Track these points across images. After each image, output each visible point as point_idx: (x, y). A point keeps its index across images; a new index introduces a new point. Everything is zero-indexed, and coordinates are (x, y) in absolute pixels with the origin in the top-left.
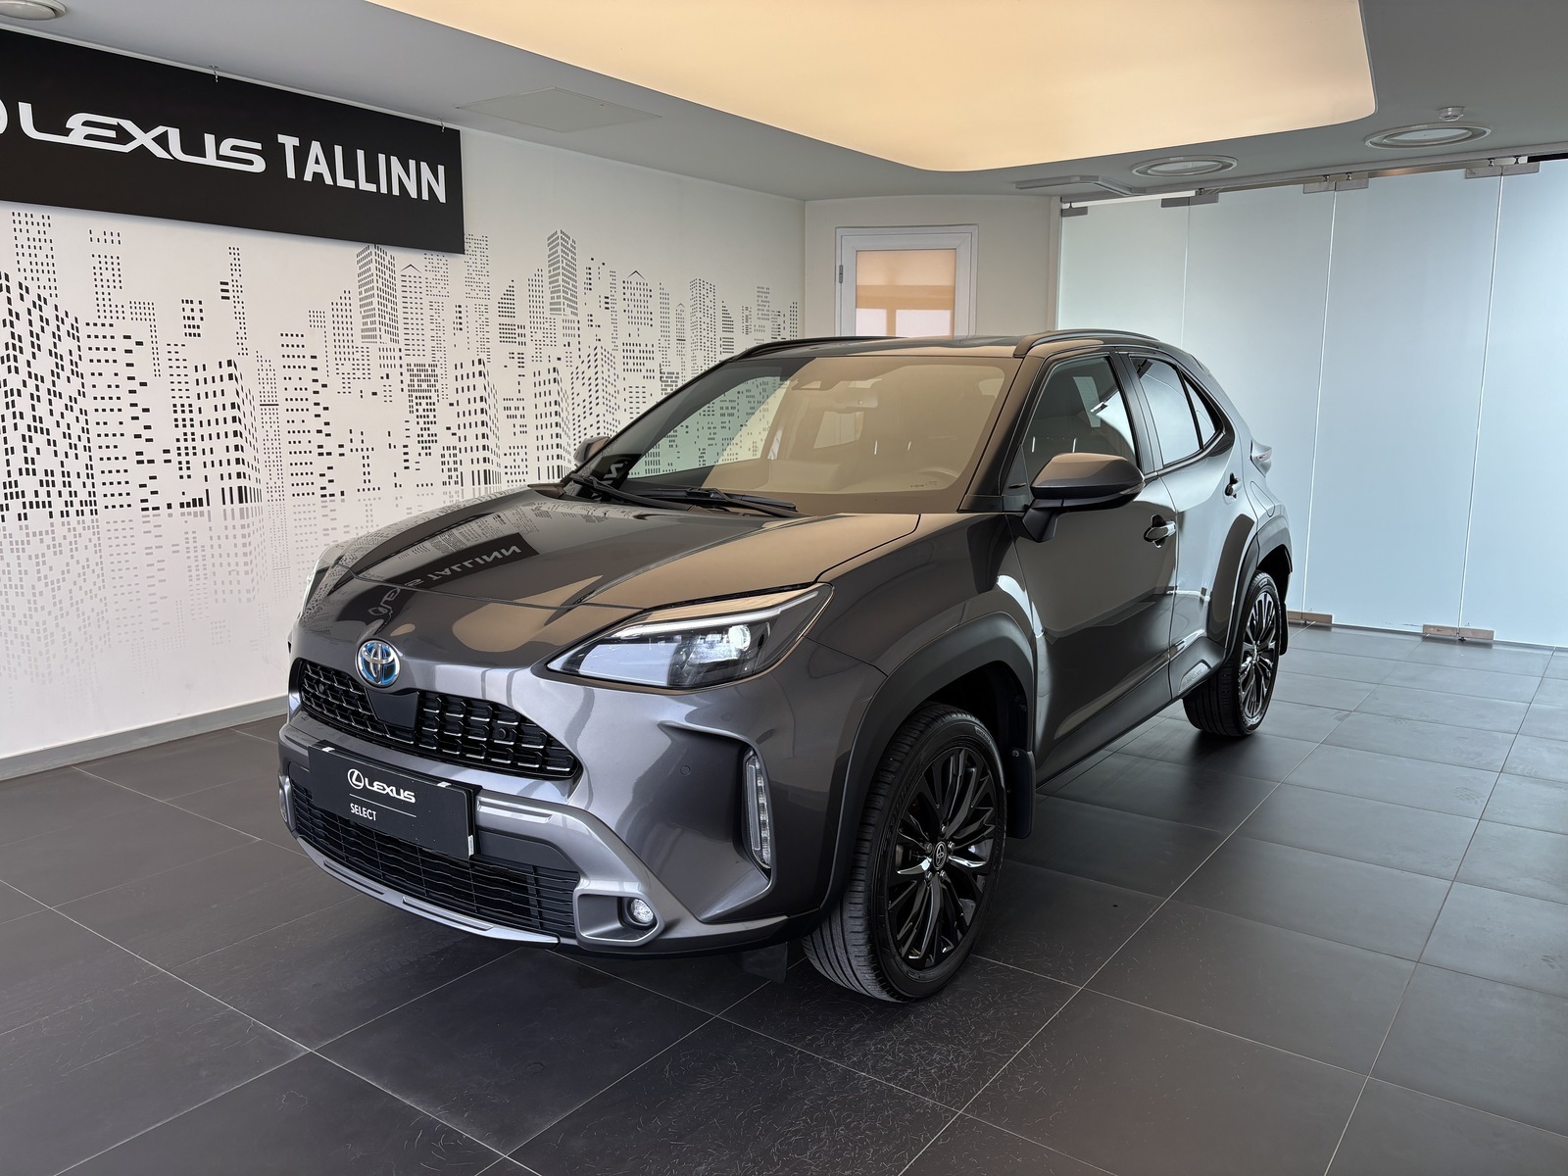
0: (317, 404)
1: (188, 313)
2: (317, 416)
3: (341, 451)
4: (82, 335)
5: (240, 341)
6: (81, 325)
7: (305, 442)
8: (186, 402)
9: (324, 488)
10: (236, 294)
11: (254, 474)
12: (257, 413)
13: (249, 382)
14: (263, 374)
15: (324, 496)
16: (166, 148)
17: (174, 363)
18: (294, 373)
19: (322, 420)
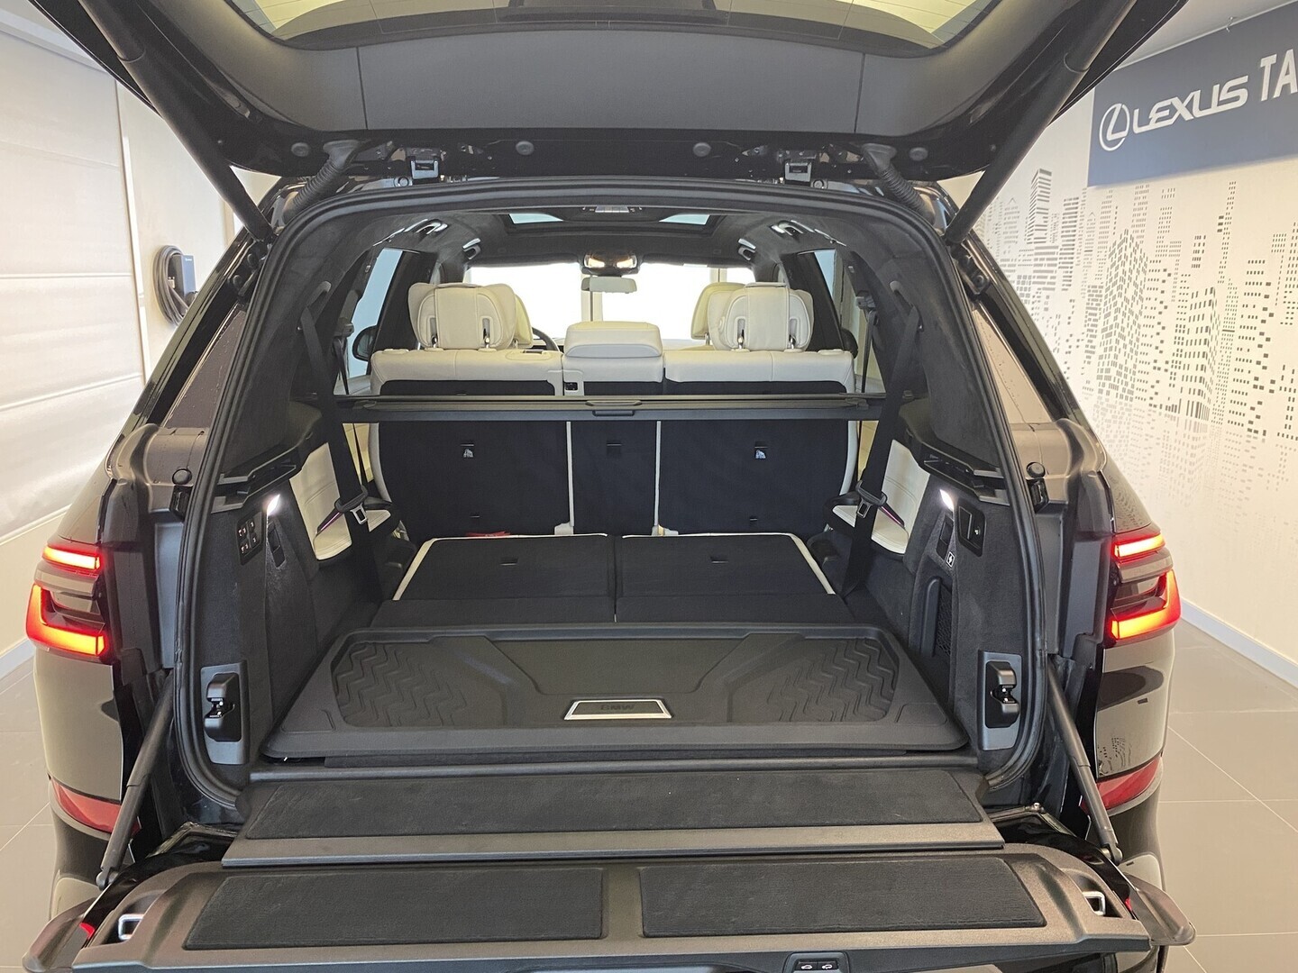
0: (1262, 334)
1: (1197, 248)
2: (1260, 346)
3: (1273, 387)
4: (1147, 270)
5: (1221, 270)
6: (1148, 263)
7: (1246, 371)
8: (1182, 323)
9: (1251, 422)
10: (1226, 226)
11: (1208, 395)
12: (1219, 338)
13: (1220, 309)
14: (1230, 300)
15: (1250, 430)
16: (1191, 112)
17: (1183, 291)
18: (1251, 300)
19: (1263, 351)
